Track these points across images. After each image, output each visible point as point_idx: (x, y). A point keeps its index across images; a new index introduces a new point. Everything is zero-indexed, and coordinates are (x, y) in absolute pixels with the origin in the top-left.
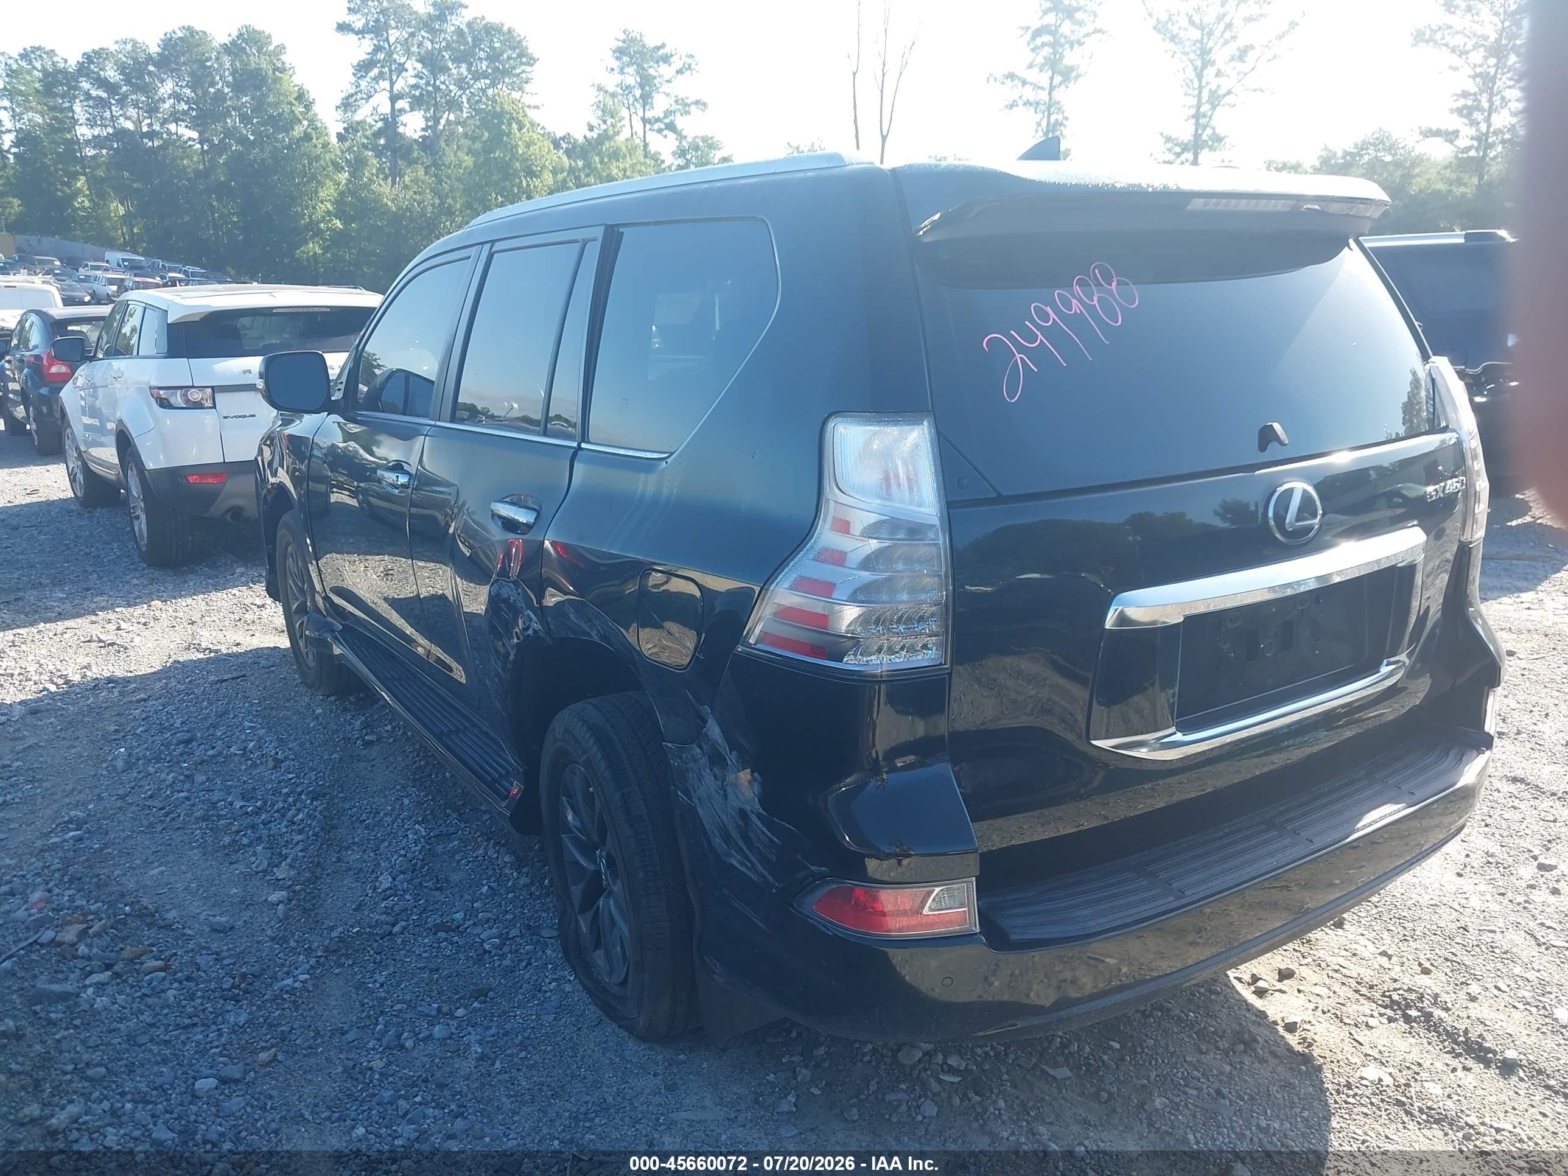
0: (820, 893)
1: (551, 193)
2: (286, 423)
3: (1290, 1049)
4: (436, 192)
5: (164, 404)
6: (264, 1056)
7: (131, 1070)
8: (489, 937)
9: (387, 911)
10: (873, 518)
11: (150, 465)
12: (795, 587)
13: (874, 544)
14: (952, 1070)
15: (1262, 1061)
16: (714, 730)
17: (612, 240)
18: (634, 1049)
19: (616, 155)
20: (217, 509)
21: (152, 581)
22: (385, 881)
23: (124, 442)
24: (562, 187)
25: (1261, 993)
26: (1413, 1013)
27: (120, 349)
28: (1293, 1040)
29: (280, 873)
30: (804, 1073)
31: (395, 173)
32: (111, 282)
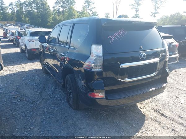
0: (89, 93)
1: (77, 18)
2: (42, 44)
3: (143, 114)
4: (64, 18)
5: (30, 42)
6: (35, 109)
7: (21, 110)
8: (59, 99)
9: (49, 96)
10: (95, 55)
11: (28, 48)
12: (88, 62)
13: (95, 58)
14: (106, 114)
15: (140, 115)
16: (80, 77)
17: (74, 25)
18: (73, 110)
19: (85, 14)
20: (35, 53)
21: (28, 61)
22: (49, 93)
23: (25, 46)
24: (78, 17)
25: (141, 109)
26: (157, 111)
27: (26, 35)
28: (143, 113)
29: (38, 92)
30: (90, 113)
31: (59, 15)
32: (26, 27)
